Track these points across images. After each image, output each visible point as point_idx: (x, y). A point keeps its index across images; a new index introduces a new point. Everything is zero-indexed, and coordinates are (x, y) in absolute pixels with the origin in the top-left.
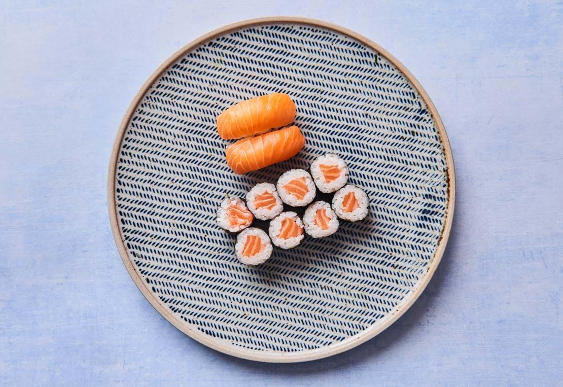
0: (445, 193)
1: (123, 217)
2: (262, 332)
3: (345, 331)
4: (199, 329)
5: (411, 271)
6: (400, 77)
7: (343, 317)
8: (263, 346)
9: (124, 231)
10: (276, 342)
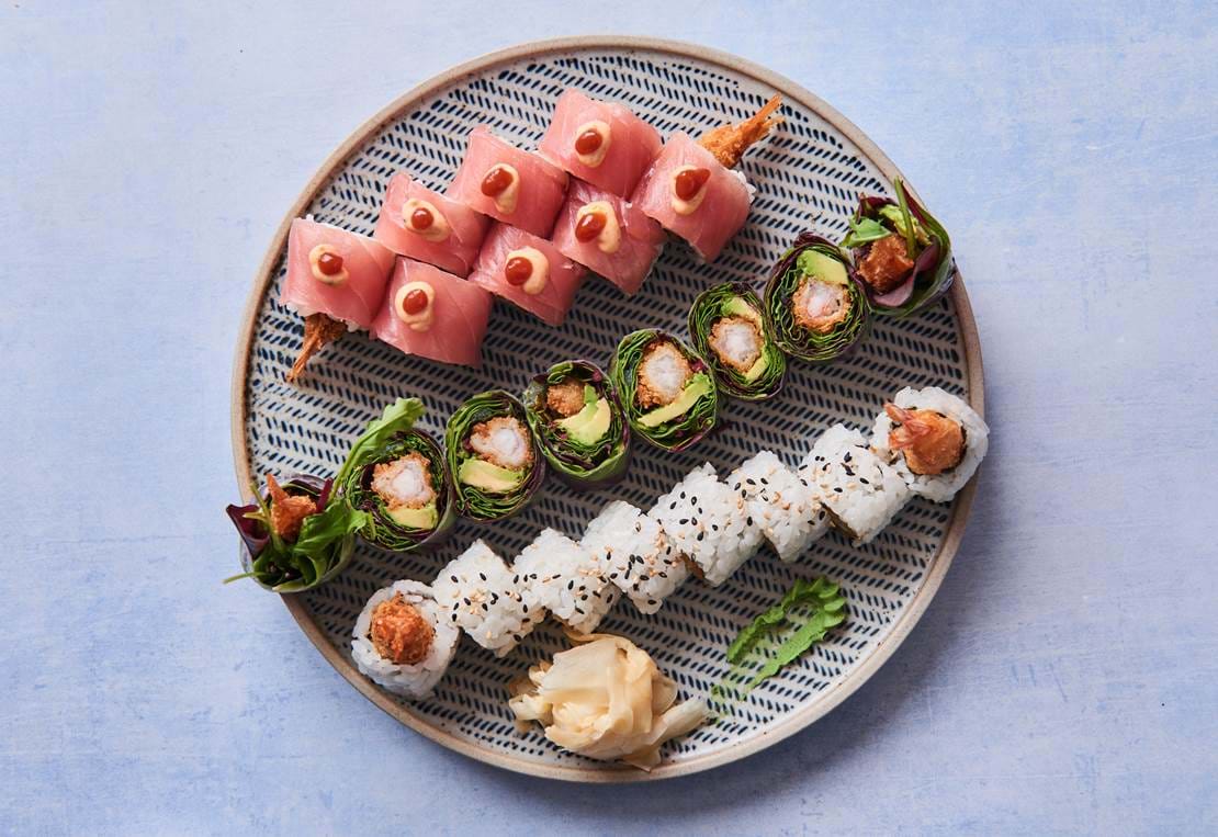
0: (256, 368)
1: (954, 366)
2: (673, 102)
3: (498, 93)
4: (806, 120)
5: (345, 207)
6: (330, 629)
7: (500, 122)
8: (673, 74)
9: (953, 335)
10: (646, 81)
